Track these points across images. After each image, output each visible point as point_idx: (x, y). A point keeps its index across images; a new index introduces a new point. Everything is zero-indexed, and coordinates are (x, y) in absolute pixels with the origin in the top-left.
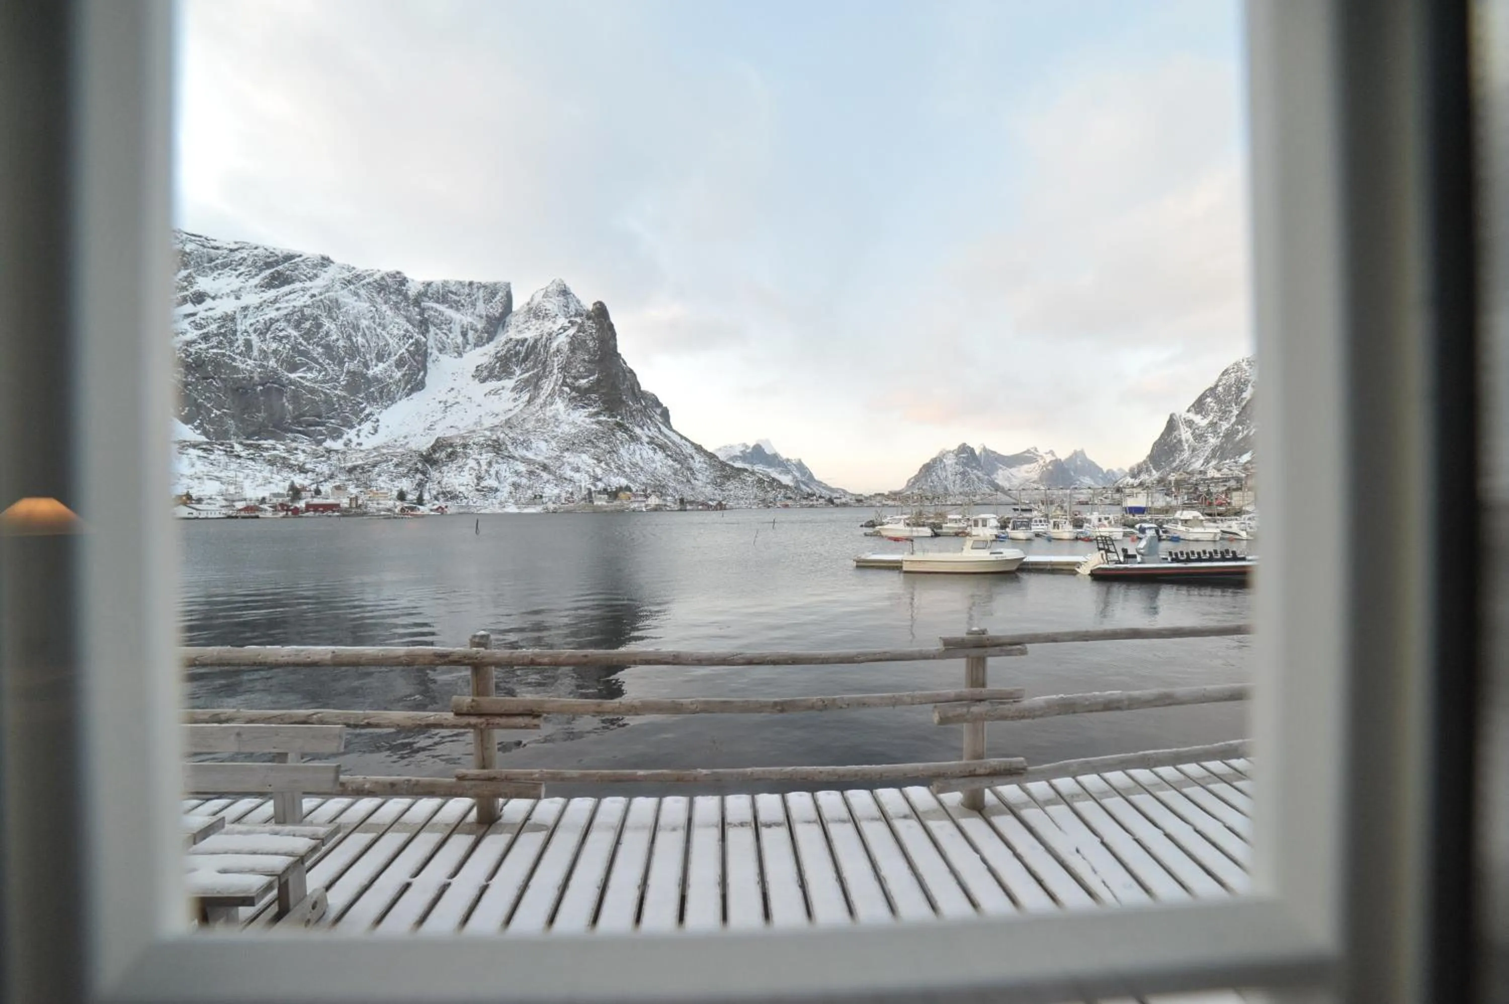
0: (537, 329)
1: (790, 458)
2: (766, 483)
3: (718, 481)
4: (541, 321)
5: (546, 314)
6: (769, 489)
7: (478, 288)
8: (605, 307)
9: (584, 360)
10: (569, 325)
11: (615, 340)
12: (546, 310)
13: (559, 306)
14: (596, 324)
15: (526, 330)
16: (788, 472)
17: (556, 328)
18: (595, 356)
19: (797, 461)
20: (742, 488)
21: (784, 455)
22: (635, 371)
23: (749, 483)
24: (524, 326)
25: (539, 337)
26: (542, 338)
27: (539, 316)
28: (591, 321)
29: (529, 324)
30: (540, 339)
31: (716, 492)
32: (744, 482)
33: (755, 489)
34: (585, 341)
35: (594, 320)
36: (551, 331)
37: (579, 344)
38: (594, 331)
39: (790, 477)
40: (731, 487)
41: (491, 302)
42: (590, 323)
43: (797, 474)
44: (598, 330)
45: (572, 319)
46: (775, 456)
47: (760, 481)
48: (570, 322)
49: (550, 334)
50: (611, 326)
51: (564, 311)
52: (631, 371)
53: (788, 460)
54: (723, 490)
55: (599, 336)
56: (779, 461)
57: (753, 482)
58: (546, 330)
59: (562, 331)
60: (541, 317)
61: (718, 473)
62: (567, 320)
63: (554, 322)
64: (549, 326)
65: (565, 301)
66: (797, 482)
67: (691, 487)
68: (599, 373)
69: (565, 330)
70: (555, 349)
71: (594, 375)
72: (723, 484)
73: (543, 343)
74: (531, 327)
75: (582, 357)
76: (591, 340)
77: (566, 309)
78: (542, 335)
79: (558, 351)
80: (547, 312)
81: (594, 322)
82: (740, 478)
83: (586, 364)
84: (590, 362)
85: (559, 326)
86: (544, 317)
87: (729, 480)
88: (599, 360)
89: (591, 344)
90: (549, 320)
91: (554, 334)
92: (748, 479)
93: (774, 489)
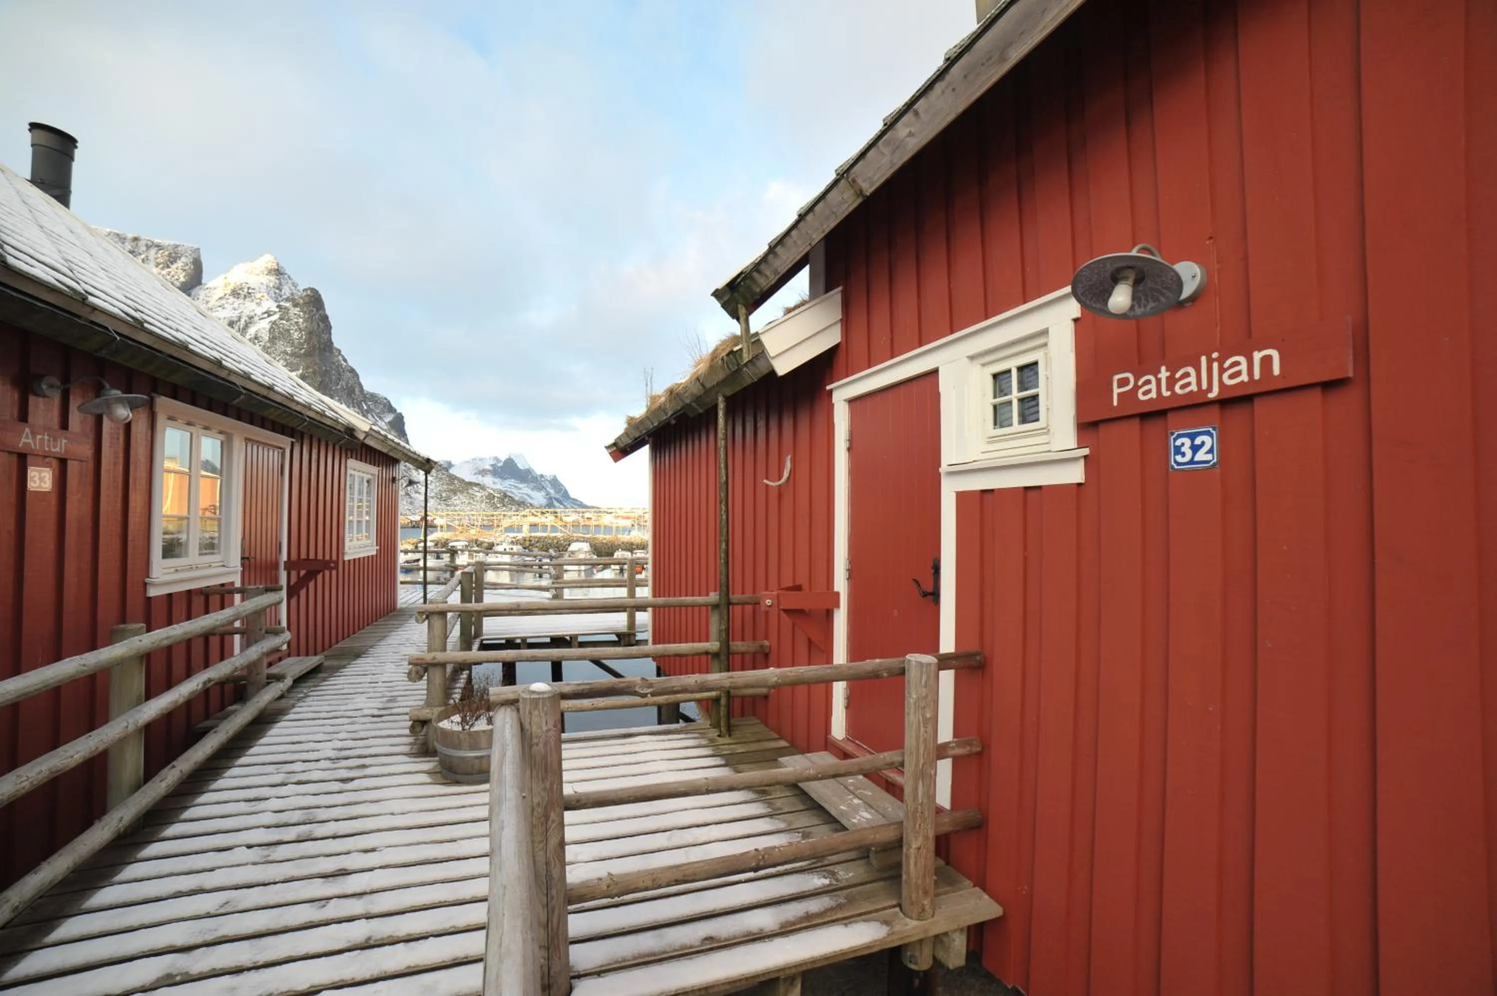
0: (235, 309)
1: (544, 474)
2: (496, 500)
3: (444, 495)
4: (241, 301)
5: (249, 293)
6: (499, 505)
7: (148, 247)
8: (320, 296)
9: (285, 352)
10: (277, 310)
11: (330, 334)
12: (249, 288)
13: (267, 287)
14: (305, 313)
15: (220, 309)
16: (541, 488)
17: (259, 311)
18: (301, 350)
19: (552, 477)
20: (469, 503)
21: (538, 470)
22: (358, 371)
23: (478, 498)
24: (218, 304)
25: (235, 319)
26: (239, 320)
27: (239, 294)
28: (298, 309)
29: (223, 301)
30: (237, 322)
31: (439, 507)
32: (472, 497)
33: (483, 505)
34: (288, 330)
35: (301, 308)
36: (252, 314)
37: (280, 333)
38: (301, 320)
39: (543, 493)
40: (458, 502)
41: (168, 267)
42: (296, 310)
43: (552, 491)
44: (305, 321)
45: (282, 303)
46: (529, 471)
47: (491, 497)
48: (278, 306)
49: (251, 318)
50: (325, 319)
51: (275, 293)
52: (352, 371)
53: (542, 476)
54: (448, 505)
55: (306, 327)
56: (532, 477)
57: (482, 497)
58: (247, 312)
59: (266, 315)
60: (243, 297)
61: (445, 487)
62: (276, 304)
63: (259, 304)
64: (251, 308)
65: (277, 282)
66: (550, 498)
67: (409, 500)
68: (303, 370)
69: (269, 316)
70: (253, 336)
71: (298, 370)
72: (449, 498)
73: (241, 327)
74: (226, 306)
75: (283, 348)
76: (296, 331)
77: (277, 291)
78: (240, 318)
79: (256, 338)
80: (250, 291)
81: (302, 311)
82: (468, 493)
83: (288, 357)
84: (293, 354)
85: (264, 310)
86: (245, 297)
87: (455, 494)
88: (304, 354)
89: (296, 335)
90: (253, 301)
91: (256, 318)
92: (478, 494)
93: (504, 505)
